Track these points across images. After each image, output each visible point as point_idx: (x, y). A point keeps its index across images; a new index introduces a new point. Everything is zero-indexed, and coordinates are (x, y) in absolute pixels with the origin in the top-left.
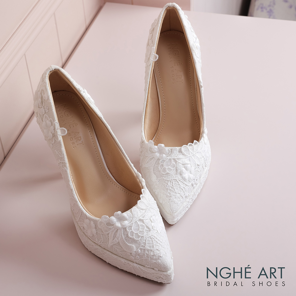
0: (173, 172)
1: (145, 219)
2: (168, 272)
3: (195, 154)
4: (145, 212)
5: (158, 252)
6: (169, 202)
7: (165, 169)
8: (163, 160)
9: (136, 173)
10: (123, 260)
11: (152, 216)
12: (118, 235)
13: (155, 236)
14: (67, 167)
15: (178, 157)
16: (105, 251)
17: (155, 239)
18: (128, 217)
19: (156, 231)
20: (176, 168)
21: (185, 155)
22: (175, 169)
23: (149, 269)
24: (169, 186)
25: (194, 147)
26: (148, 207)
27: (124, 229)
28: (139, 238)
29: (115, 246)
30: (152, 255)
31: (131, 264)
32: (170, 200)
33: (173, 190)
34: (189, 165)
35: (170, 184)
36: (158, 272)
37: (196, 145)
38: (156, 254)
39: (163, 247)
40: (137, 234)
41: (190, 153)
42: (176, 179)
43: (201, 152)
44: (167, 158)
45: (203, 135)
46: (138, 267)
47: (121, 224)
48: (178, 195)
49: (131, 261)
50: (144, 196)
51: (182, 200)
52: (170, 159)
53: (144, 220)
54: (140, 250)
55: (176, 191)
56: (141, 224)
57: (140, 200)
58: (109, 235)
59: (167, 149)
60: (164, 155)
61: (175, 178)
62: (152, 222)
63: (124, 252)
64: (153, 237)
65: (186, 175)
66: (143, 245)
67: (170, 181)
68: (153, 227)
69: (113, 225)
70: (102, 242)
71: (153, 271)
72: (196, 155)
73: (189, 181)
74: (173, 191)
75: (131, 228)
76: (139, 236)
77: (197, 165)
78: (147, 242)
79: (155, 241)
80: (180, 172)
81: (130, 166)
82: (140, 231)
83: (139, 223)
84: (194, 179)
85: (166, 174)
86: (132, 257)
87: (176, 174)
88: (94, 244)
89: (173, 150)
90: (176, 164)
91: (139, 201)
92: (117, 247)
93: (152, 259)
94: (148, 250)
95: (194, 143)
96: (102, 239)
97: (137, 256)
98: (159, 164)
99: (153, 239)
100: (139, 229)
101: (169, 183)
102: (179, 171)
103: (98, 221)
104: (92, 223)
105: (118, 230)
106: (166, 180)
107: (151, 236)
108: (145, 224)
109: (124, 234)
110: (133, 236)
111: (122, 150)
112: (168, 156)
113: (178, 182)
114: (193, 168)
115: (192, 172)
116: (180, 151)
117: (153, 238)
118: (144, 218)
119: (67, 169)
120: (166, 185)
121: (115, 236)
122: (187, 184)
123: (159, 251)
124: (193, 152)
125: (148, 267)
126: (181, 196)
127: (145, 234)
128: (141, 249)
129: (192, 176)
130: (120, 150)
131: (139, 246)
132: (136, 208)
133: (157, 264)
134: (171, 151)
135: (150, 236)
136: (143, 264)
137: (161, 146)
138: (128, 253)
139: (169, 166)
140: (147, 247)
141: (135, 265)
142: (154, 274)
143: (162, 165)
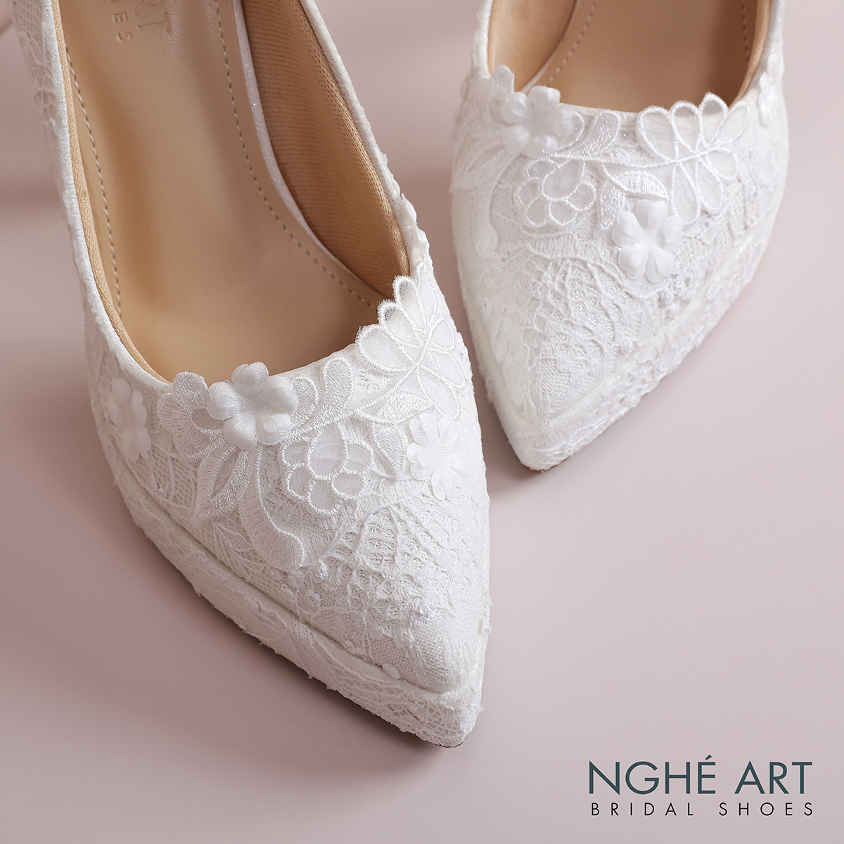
0: (579, 225)
1: (379, 420)
2: (447, 695)
3: (698, 156)
4: (391, 386)
5: (411, 591)
6: (531, 363)
7: (542, 207)
8: (541, 163)
9: (391, 201)
10: (253, 599)
11: (417, 414)
12: (235, 477)
13: (414, 509)
14: (61, 119)
15: (612, 159)
16: (184, 540)
17: (411, 523)
18: (294, 399)
19: (426, 485)
20: (595, 206)
21: (649, 156)
22: (589, 215)
23: (359, 661)
24: (547, 288)
25: (701, 121)
26: (409, 363)
27: (269, 452)
28: (331, 505)
29: (222, 527)
30: (381, 601)
31: (283, 622)
32: (537, 351)
33: (561, 310)
34: (660, 206)
35: (554, 280)
36: (398, 685)
37: (713, 119)
38: (398, 598)
39: (440, 569)
40: (325, 486)
41: (677, 149)
42: (583, 258)
43: (731, 154)
44: (562, 155)
45: (759, 79)
46: (311, 642)
47: (259, 426)
48: (582, 336)
49: (286, 609)
50: (401, 309)
51: (596, 360)
52: (575, 164)
53: (373, 425)
54: (325, 567)
55: (576, 314)
56: (356, 441)
57: (373, 327)
58: (200, 469)
59: (572, 113)
60: (550, 141)
61: (578, 256)
62: (412, 440)
63: (256, 559)
64: (403, 515)
65: (639, 247)
66: (347, 545)
67: (556, 267)
68: (409, 464)
69: (221, 424)
70: (171, 497)
71: (374, 676)
72: (704, 164)
73: (648, 281)
74: (558, 311)
75: (304, 452)
76: (332, 499)
77: (699, 212)
78: (366, 533)
79: (408, 531)
80: (611, 228)
81: (368, 163)
82: (344, 475)
83: (349, 436)
84: (675, 276)
85: (541, 230)
86: (290, 592)
87: (591, 237)
88: (144, 497)
89: (599, 120)
90: (597, 191)
91: (365, 333)
92: (230, 532)
93: (375, 617)
94: (364, 573)
95: (702, 105)
96: (173, 480)
97: (311, 592)
98: (518, 177)
99: (399, 524)
100: (338, 464)
101: (547, 274)
102: (606, 225)
103: (163, 392)
104: (138, 399)
105: (238, 450)
106: (536, 257)
107: (395, 508)
108: (375, 447)
109: (265, 478)
110: (304, 491)
111: (343, 82)
112: (567, 149)
113: (592, 277)
114: (678, 221)
115: (668, 241)
116: (630, 133)
117: (398, 517)
118: (374, 414)
119: (60, 126)
120: (534, 280)
121: (221, 481)
122: (634, 292)
123: (419, 586)
124: (694, 148)
125: (354, 651)
126: (594, 341)
127: (366, 491)
128: (332, 562)
129: (664, 258)
130: (330, 79)
131: (327, 548)
132: (345, 360)
133: (398, 646)
134: (587, 128)
135: (387, 504)
136: (335, 636)
137: (545, 96)
138: (272, 568)
139: (562, 193)
140: (363, 558)
141: (301, 630)
142: (380, 690)
143: (534, 186)
